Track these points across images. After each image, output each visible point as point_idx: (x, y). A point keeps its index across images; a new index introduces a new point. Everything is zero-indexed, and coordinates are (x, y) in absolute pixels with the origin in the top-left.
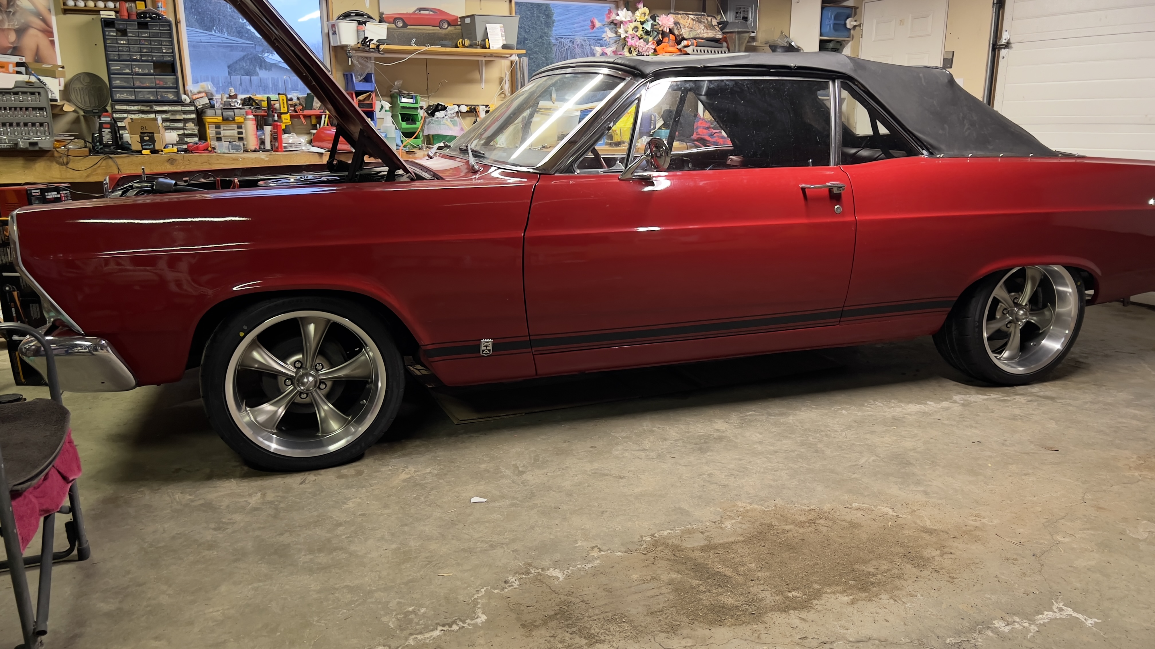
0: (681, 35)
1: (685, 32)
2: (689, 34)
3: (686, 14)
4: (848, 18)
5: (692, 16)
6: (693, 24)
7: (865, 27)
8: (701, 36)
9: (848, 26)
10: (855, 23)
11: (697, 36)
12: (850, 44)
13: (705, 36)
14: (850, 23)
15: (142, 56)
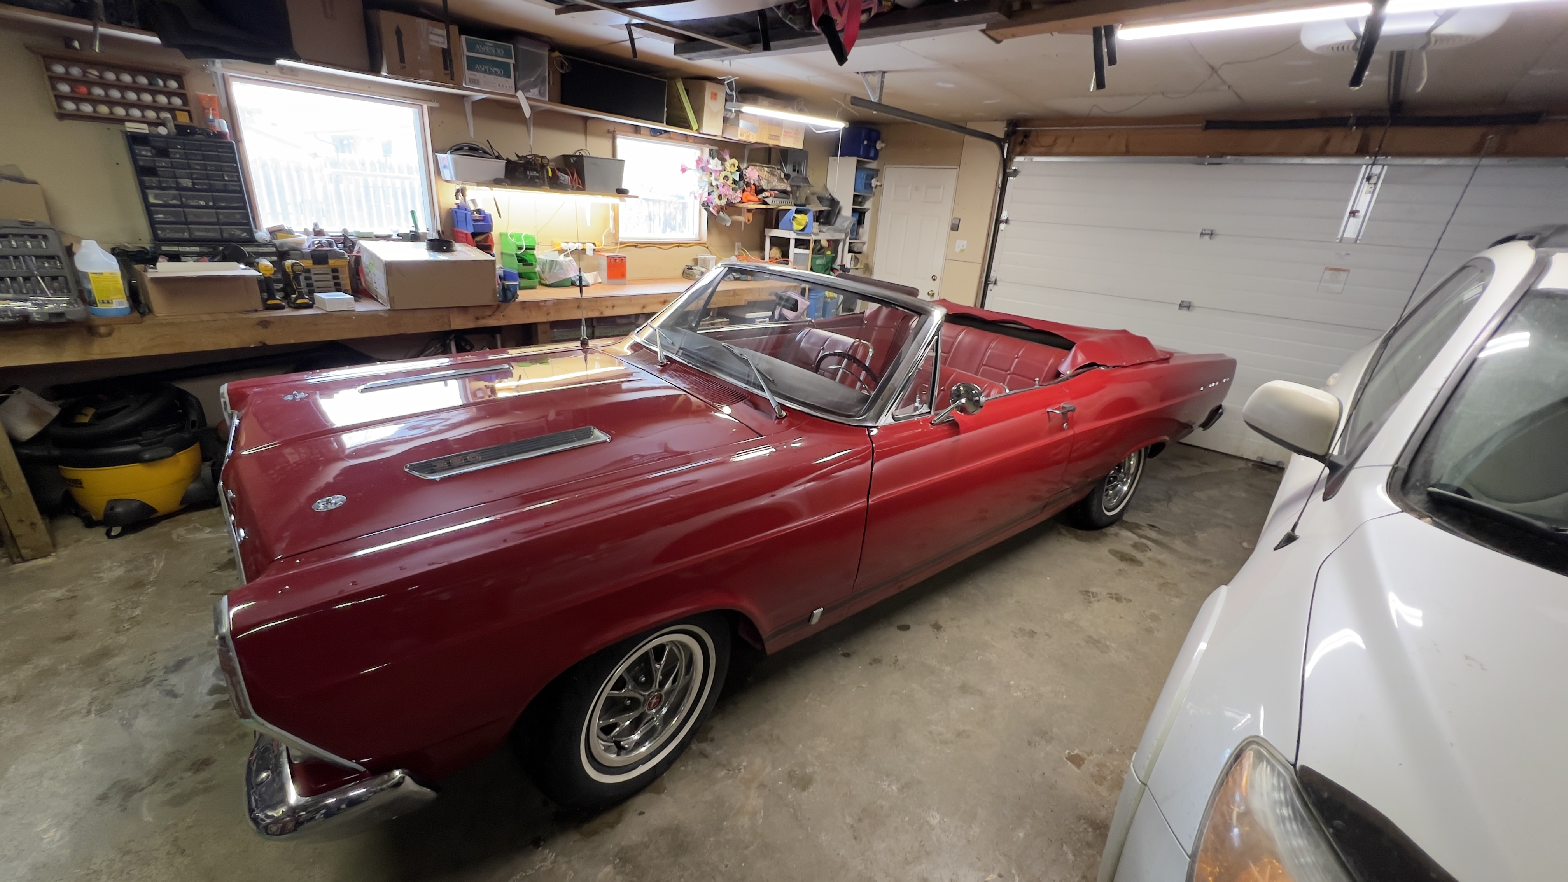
0: (761, 186)
1: (764, 184)
2: (768, 186)
3: (762, 166)
4: (872, 178)
5: (766, 169)
6: (768, 177)
7: (885, 187)
8: (776, 188)
9: (873, 185)
10: (878, 184)
11: (774, 188)
12: (872, 199)
13: (779, 188)
14: (874, 182)
15: (194, 184)
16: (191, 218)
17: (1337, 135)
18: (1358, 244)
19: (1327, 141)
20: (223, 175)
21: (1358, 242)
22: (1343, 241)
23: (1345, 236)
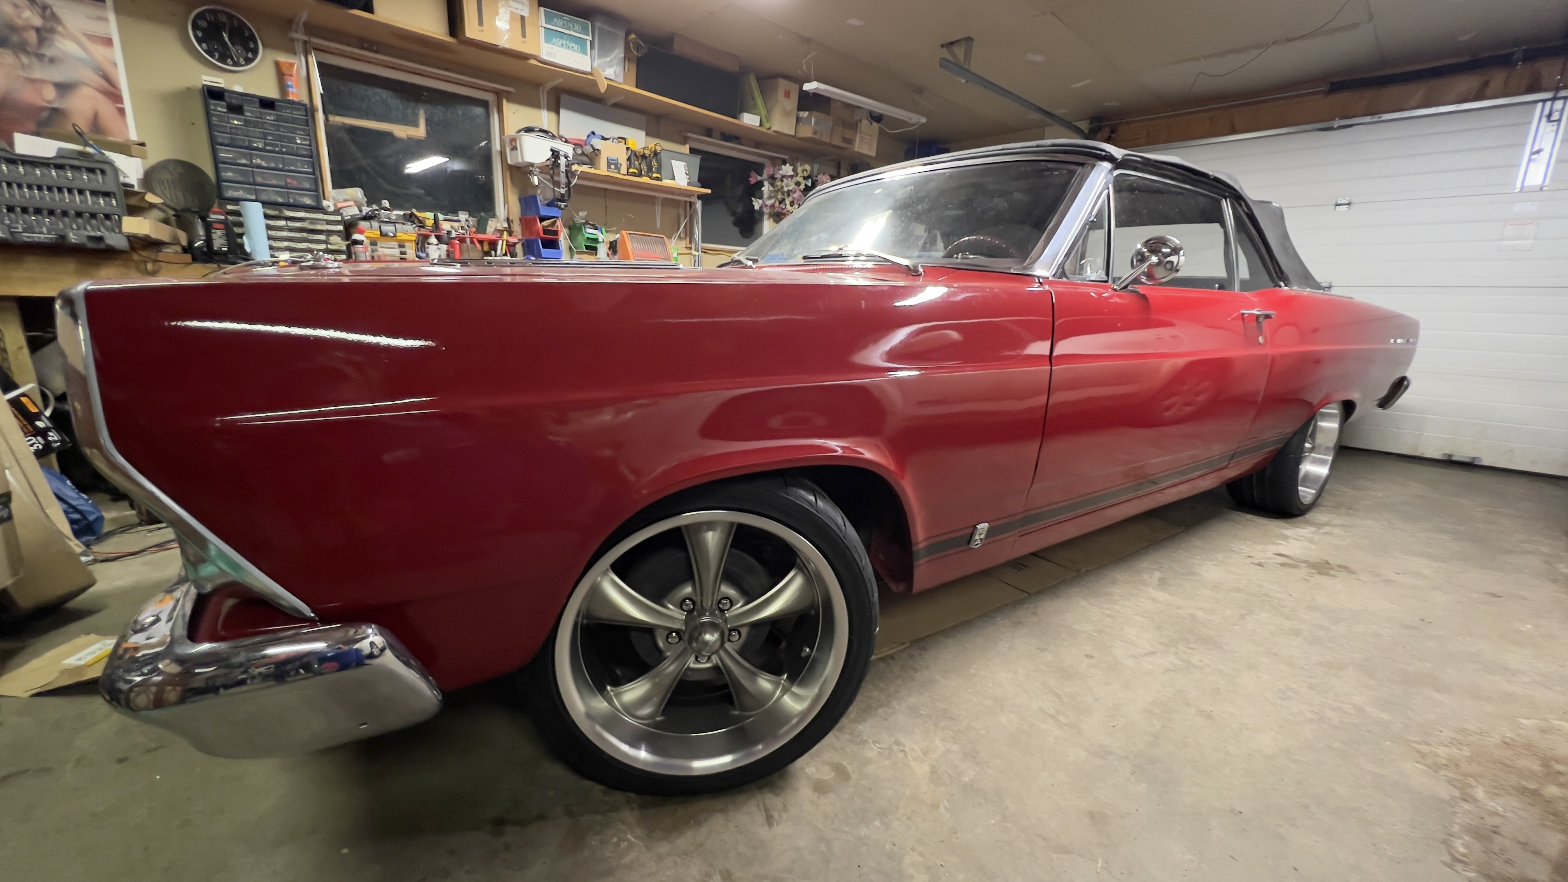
15: (266, 145)
16: (259, 180)
17: (1498, 77)
18: (1546, 191)
19: (1486, 84)
20: (295, 137)
21: (1545, 188)
22: (1524, 190)
23: (1526, 184)
